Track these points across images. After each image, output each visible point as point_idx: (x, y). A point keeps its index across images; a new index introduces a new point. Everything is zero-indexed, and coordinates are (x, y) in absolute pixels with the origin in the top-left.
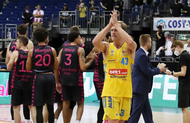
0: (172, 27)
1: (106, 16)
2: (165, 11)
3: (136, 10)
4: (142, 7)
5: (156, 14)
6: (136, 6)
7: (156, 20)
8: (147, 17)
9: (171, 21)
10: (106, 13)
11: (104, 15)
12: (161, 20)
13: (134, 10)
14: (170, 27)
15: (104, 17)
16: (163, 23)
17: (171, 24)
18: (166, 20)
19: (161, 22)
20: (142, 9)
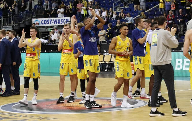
0: (44, 24)
1: (3, 19)
2: (39, 14)
3: (21, 15)
4: (25, 12)
5: (34, 16)
6: (21, 12)
7: (34, 20)
8: (29, 18)
9: (43, 20)
10: (3, 17)
11: (2, 18)
12: (37, 20)
13: (20, 15)
14: (43, 24)
15: (2, 19)
16: (38, 22)
17: (43, 22)
18: (40, 20)
19: (37, 21)
20: (25, 14)
